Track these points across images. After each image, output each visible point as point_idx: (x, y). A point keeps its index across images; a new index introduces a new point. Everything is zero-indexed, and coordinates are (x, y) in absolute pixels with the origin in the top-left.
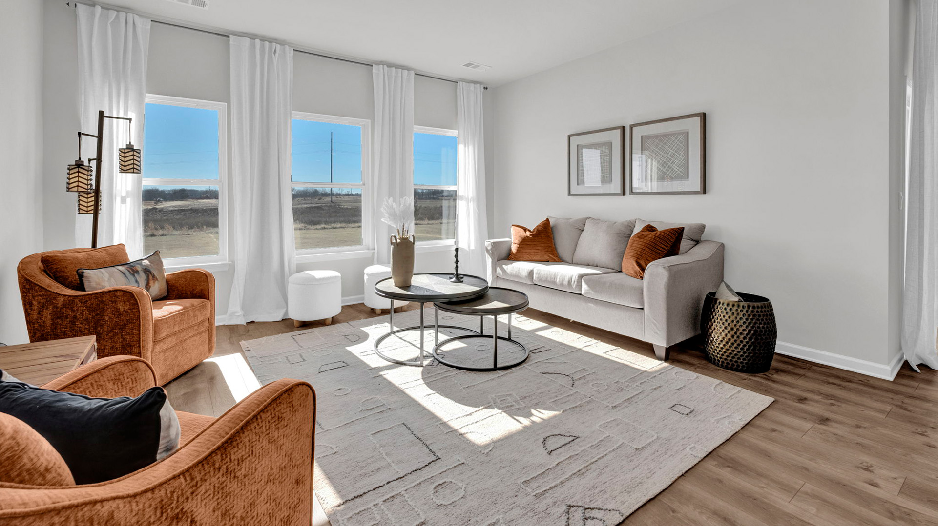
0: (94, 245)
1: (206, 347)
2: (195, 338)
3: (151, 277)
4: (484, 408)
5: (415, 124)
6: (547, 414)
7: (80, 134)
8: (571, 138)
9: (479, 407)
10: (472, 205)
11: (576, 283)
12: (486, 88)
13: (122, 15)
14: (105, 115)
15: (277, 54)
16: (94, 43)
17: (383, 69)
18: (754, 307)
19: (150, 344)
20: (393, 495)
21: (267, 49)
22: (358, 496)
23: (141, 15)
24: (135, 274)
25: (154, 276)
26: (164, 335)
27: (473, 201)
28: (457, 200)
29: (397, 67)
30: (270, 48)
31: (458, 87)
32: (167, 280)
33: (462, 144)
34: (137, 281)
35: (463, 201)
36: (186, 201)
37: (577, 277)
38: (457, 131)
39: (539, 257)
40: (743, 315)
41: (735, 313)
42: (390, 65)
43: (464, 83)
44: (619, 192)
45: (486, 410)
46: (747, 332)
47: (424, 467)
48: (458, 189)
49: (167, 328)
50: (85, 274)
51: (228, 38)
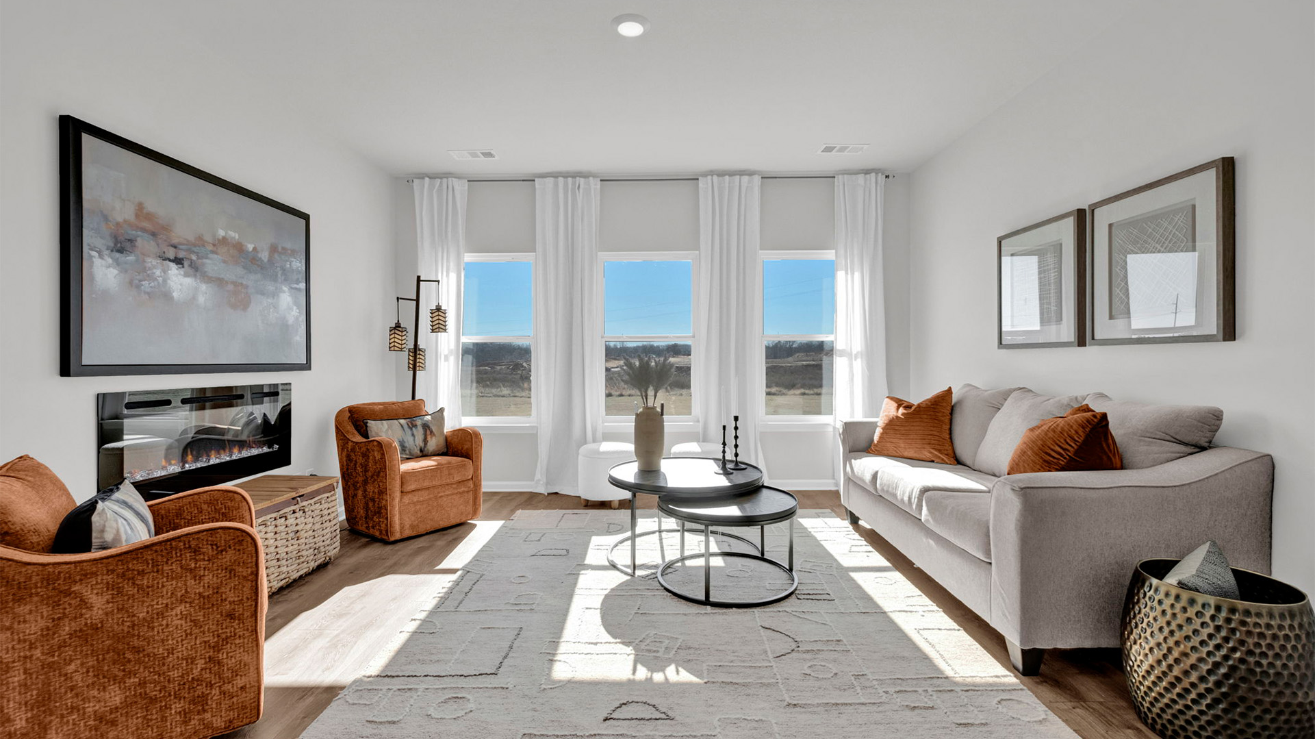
0: (413, 397)
1: (470, 509)
2: (454, 497)
3: (428, 432)
4: (620, 643)
5: (761, 249)
6: (685, 676)
7: (398, 298)
8: (1003, 242)
9: (616, 638)
10: (859, 365)
11: (916, 499)
12: (887, 177)
13: (445, 180)
14: (421, 279)
15: (581, 190)
16: (424, 212)
17: (712, 180)
18: (1233, 610)
19: (398, 494)
20: (411, 687)
21: (570, 186)
22: (391, 676)
23: (459, 177)
24: (414, 429)
25: (431, 432)
26: (412, 487)
27: (862, 358)
28: (834, 356)
29: (732, 174)
30: (574, 184)
31: (836, 183)
32: (446, 437)
33: (842, 270)
34: (413, 435)
35: (843, 358)
36: (678, 357)
37: (919, 490)
38: (834, 251)
39: (913, 451)
40: (1203, 624)
41: (1169, 612)
42: (721, 174)
43: (845, 176)
44: (1073, 340)
45: (621, 646)
46: (1209, 667)
47: (471, 676)
48: (836, 339)
49: (416, 481)
50: (368, 425)
51: (533, 182)
